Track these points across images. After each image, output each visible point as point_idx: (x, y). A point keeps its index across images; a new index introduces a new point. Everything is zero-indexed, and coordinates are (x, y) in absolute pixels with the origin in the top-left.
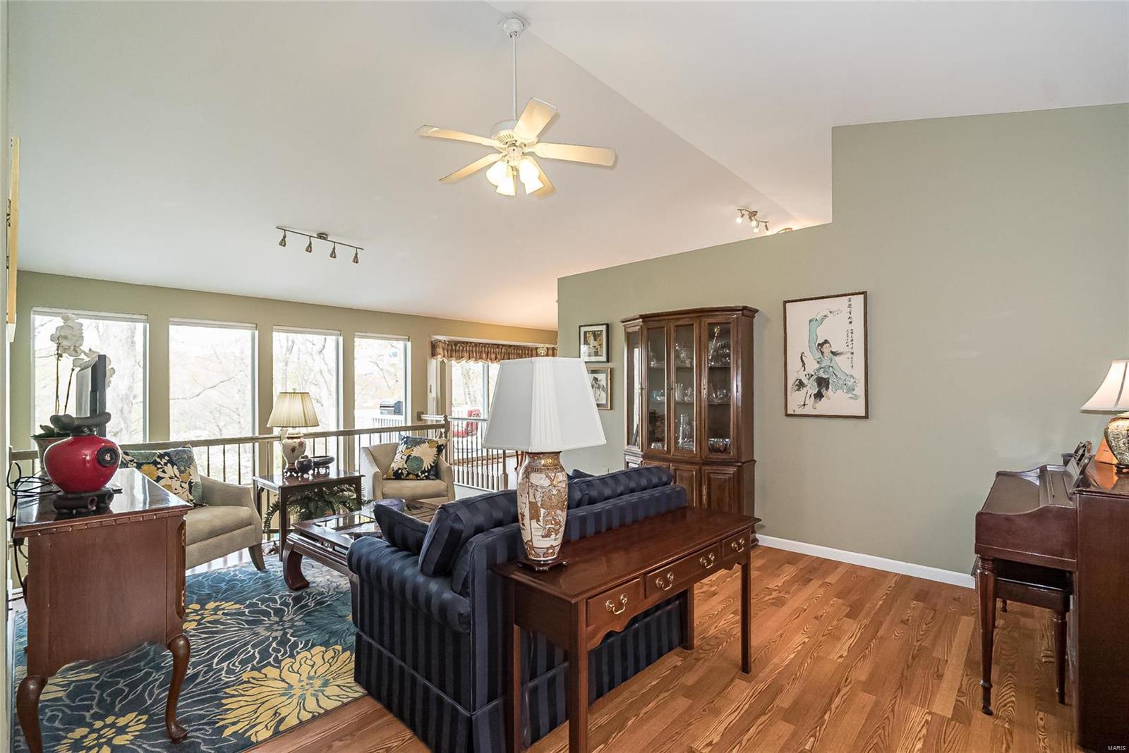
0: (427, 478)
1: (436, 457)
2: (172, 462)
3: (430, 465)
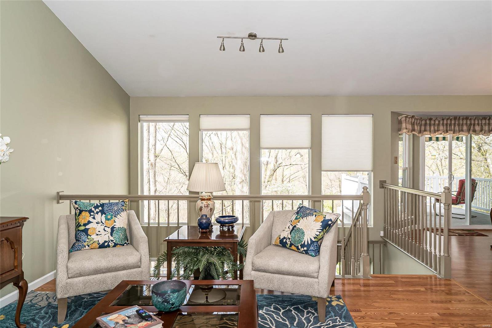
0: (306, 252)
1: (320, 232)
2: (103, 212)
3: (311, 239)
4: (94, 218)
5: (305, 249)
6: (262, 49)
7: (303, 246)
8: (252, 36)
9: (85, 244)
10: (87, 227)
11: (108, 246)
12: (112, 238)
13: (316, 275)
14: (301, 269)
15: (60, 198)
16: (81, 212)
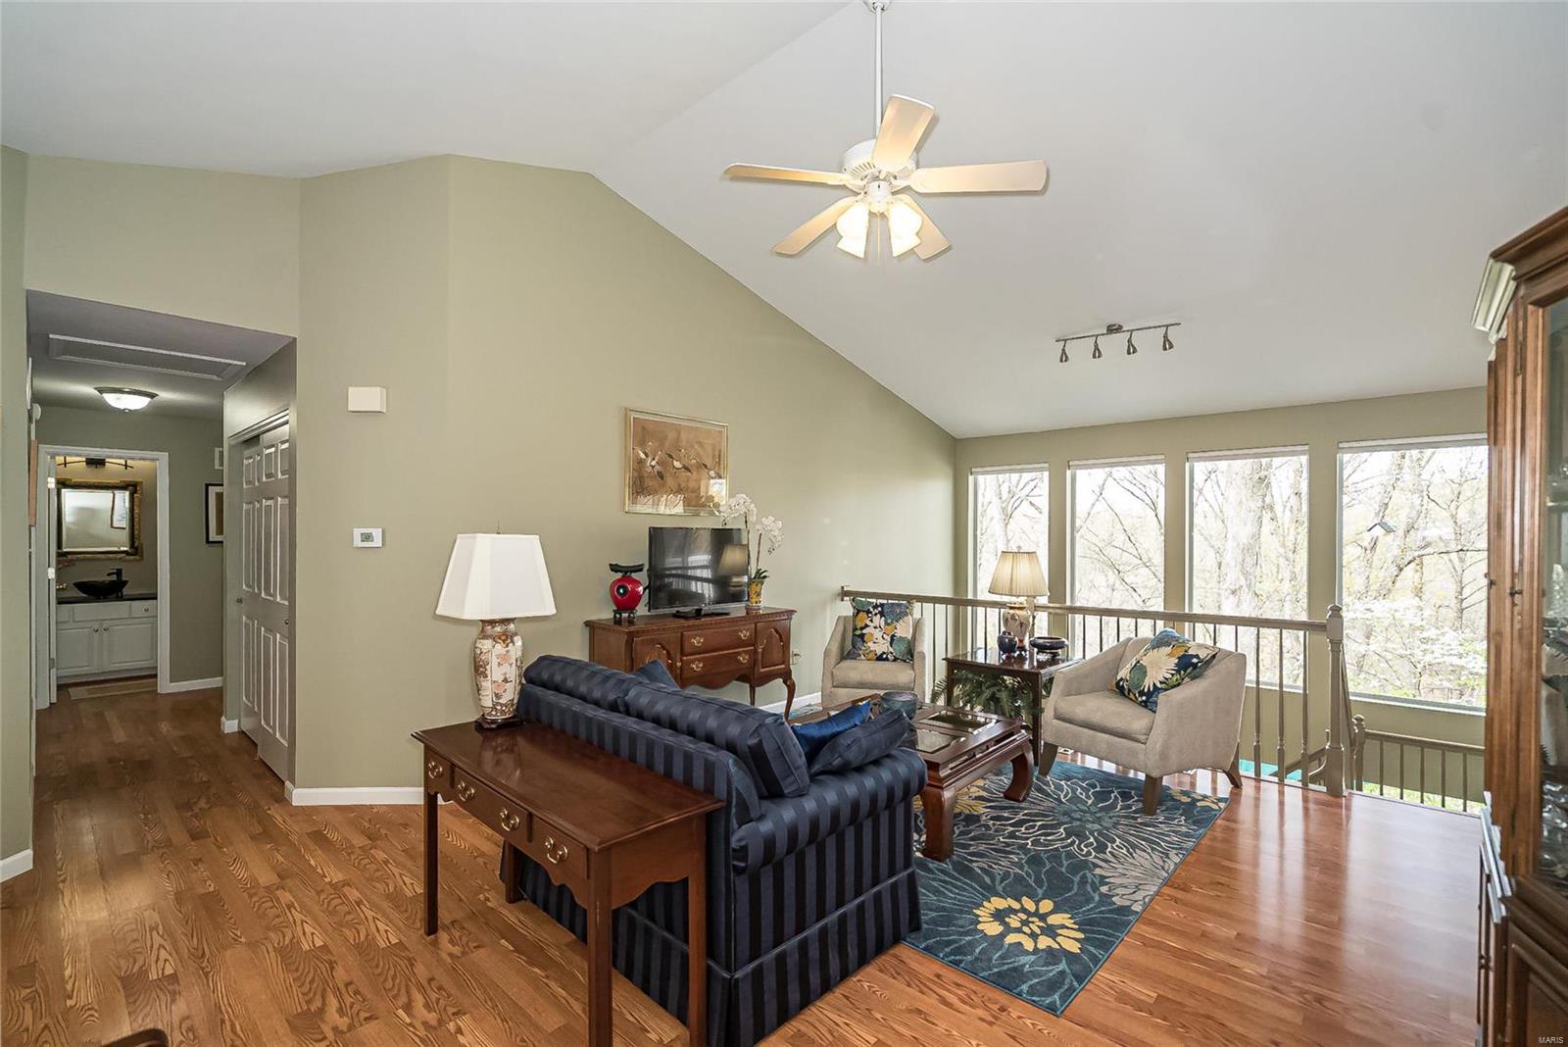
0: (1145, 705)
1: (1172, 675)
2: (882, 614)
3: (1154, 684)
4: (871, 621)
5: (1144, 698)
6: (1131, 349)
7: (1142, 693)
8: (1113, 329)
9: (861, 652)
10: (864, 631)
11: (887, 659)
12: (891, 650)
13: (1142, 738)
14: (1119, 725)
15: (844, 594)
16: (859, 611)
